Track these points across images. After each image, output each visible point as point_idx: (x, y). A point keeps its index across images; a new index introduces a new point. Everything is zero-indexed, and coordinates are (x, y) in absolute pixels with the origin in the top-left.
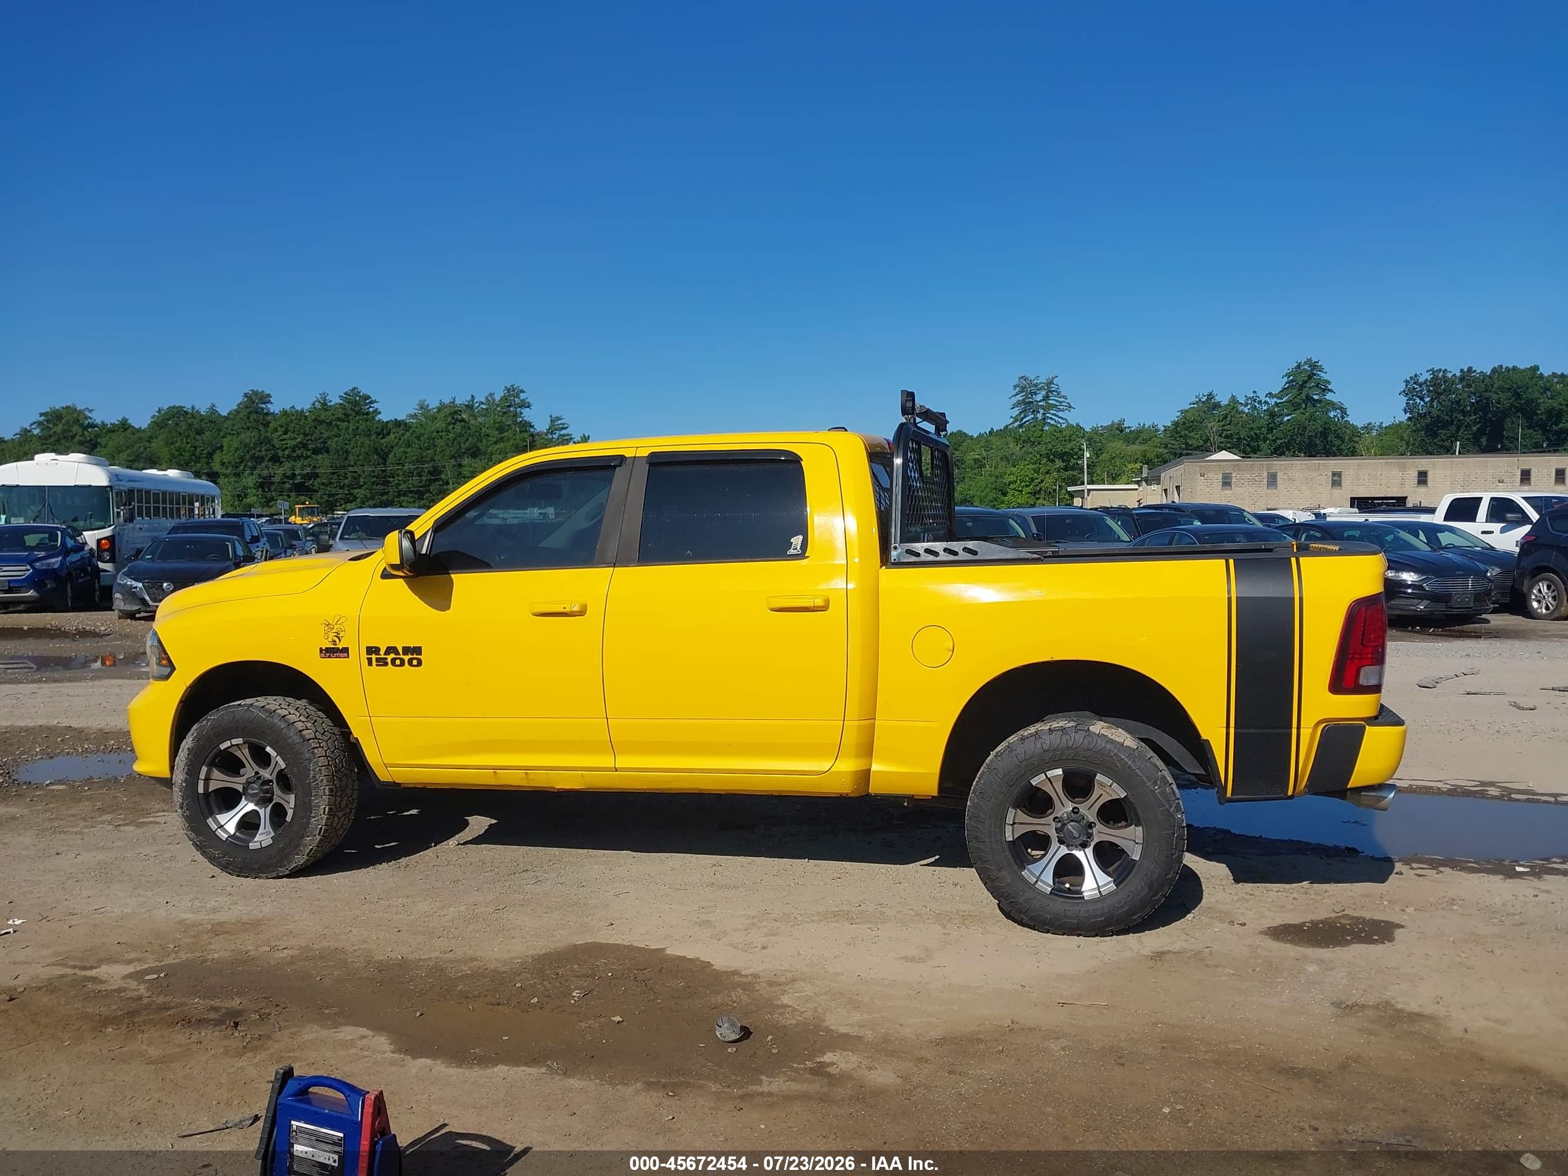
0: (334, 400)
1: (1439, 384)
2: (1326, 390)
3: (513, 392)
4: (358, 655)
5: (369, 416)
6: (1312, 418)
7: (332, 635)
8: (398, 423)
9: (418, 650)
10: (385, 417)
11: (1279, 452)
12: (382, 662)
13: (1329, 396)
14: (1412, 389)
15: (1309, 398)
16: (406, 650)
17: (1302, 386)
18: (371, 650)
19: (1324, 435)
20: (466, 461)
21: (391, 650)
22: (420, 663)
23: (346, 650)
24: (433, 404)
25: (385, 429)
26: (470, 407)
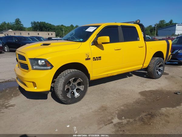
1: (35, 23)
2: (20, 22)
4: (92, 59)
6: (19, 26)
7: (87, 56)
9: (101, 57)
11: (15, 30)
12: (95, 60)
13: (21, 23)
14: (32, 23)
15: (18, 23)
16: (99, 57)
17: (17, 22)
18: (94, 58)
19: (21, 28)
21: (97, 58)
22: (101, 59)
23: (90, 58)
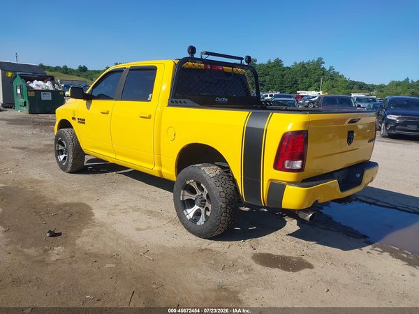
0: (272, 61)
3: (320, 59)
5: (281, 66)
8: (288, 68)
10: (285, 66)
12: (80, 122)
18: (78, 119)
20: (304, 78)
21: (81, 119)
23: (75, 118)
24: (298, 63)
25: (284, 69)
26: (308, 63)
